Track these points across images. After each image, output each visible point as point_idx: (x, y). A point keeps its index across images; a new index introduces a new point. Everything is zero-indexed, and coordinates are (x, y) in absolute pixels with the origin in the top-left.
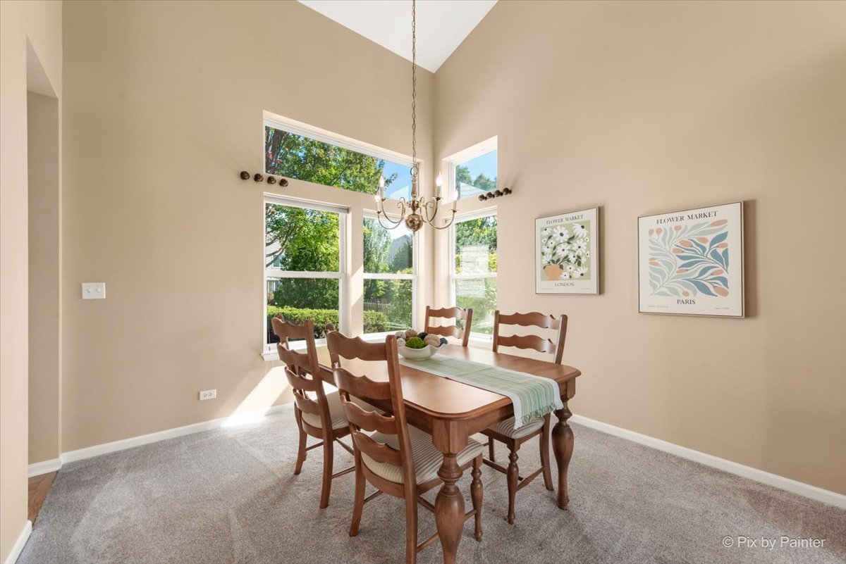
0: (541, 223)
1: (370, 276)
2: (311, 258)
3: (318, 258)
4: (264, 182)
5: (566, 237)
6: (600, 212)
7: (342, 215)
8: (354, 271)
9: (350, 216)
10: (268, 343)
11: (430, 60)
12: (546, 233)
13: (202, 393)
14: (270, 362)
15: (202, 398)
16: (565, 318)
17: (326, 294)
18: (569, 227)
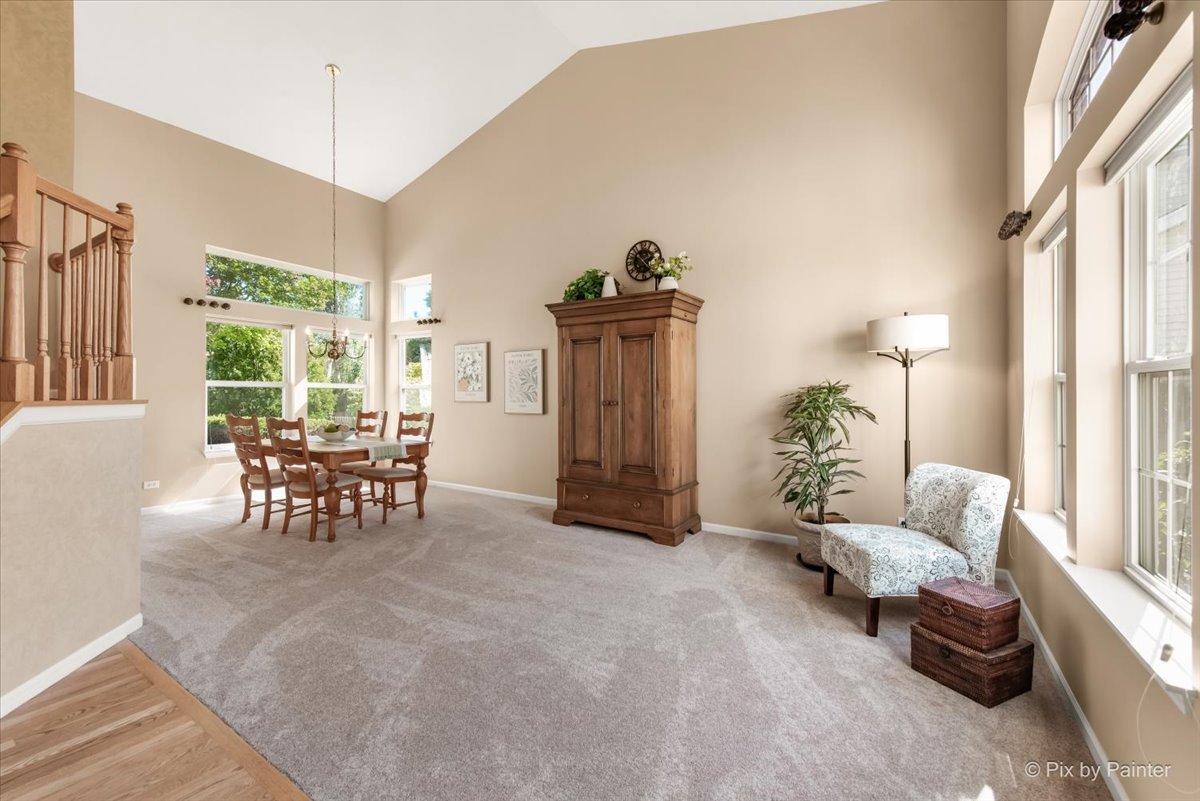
0: (458, 348)
1: (315, 385)
2: (246, 353)
3: (258, 353)
4: (207, 306)
5: (470, 362)
6: (488, 345)
7: (285, 332)
8: (298, 381)
9: (293, 332)
10: (209, 443)
11: (382, 190)
12: (460, 356)
13: (146, 484)
14: (212, 459)
15: (145, 487)
16: (432, 415)
17: (270, 404)
18: (472, 354)
